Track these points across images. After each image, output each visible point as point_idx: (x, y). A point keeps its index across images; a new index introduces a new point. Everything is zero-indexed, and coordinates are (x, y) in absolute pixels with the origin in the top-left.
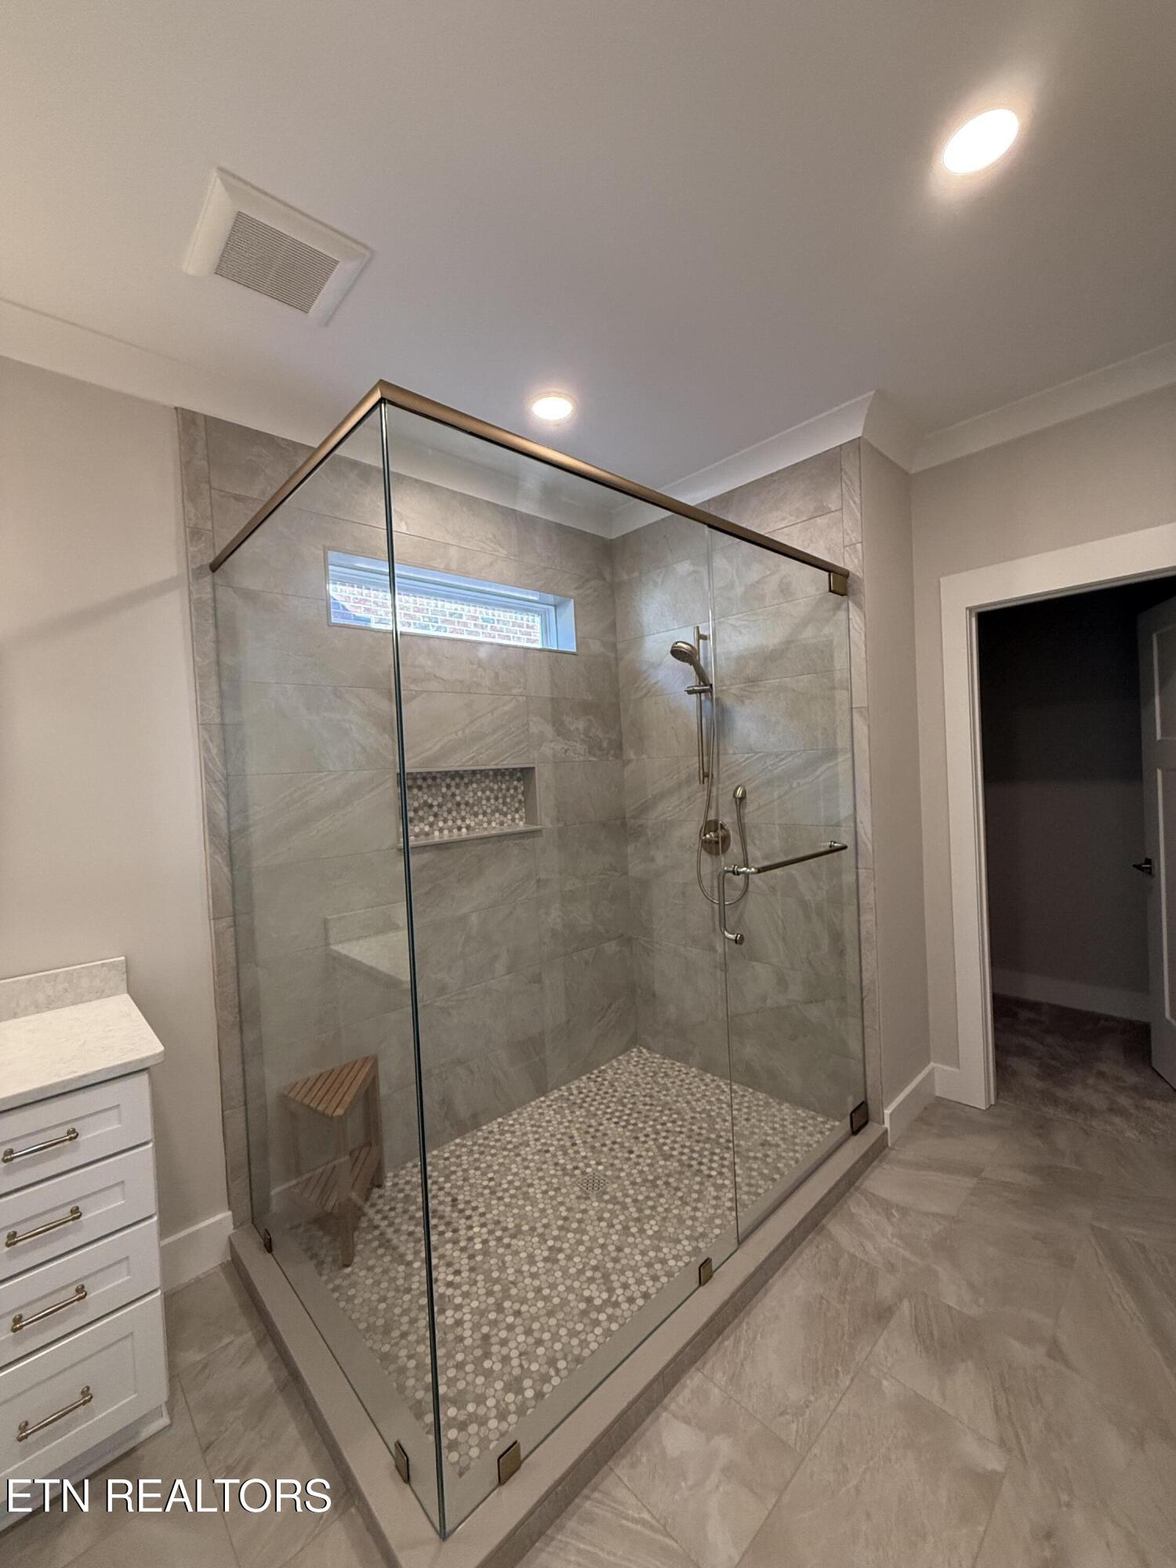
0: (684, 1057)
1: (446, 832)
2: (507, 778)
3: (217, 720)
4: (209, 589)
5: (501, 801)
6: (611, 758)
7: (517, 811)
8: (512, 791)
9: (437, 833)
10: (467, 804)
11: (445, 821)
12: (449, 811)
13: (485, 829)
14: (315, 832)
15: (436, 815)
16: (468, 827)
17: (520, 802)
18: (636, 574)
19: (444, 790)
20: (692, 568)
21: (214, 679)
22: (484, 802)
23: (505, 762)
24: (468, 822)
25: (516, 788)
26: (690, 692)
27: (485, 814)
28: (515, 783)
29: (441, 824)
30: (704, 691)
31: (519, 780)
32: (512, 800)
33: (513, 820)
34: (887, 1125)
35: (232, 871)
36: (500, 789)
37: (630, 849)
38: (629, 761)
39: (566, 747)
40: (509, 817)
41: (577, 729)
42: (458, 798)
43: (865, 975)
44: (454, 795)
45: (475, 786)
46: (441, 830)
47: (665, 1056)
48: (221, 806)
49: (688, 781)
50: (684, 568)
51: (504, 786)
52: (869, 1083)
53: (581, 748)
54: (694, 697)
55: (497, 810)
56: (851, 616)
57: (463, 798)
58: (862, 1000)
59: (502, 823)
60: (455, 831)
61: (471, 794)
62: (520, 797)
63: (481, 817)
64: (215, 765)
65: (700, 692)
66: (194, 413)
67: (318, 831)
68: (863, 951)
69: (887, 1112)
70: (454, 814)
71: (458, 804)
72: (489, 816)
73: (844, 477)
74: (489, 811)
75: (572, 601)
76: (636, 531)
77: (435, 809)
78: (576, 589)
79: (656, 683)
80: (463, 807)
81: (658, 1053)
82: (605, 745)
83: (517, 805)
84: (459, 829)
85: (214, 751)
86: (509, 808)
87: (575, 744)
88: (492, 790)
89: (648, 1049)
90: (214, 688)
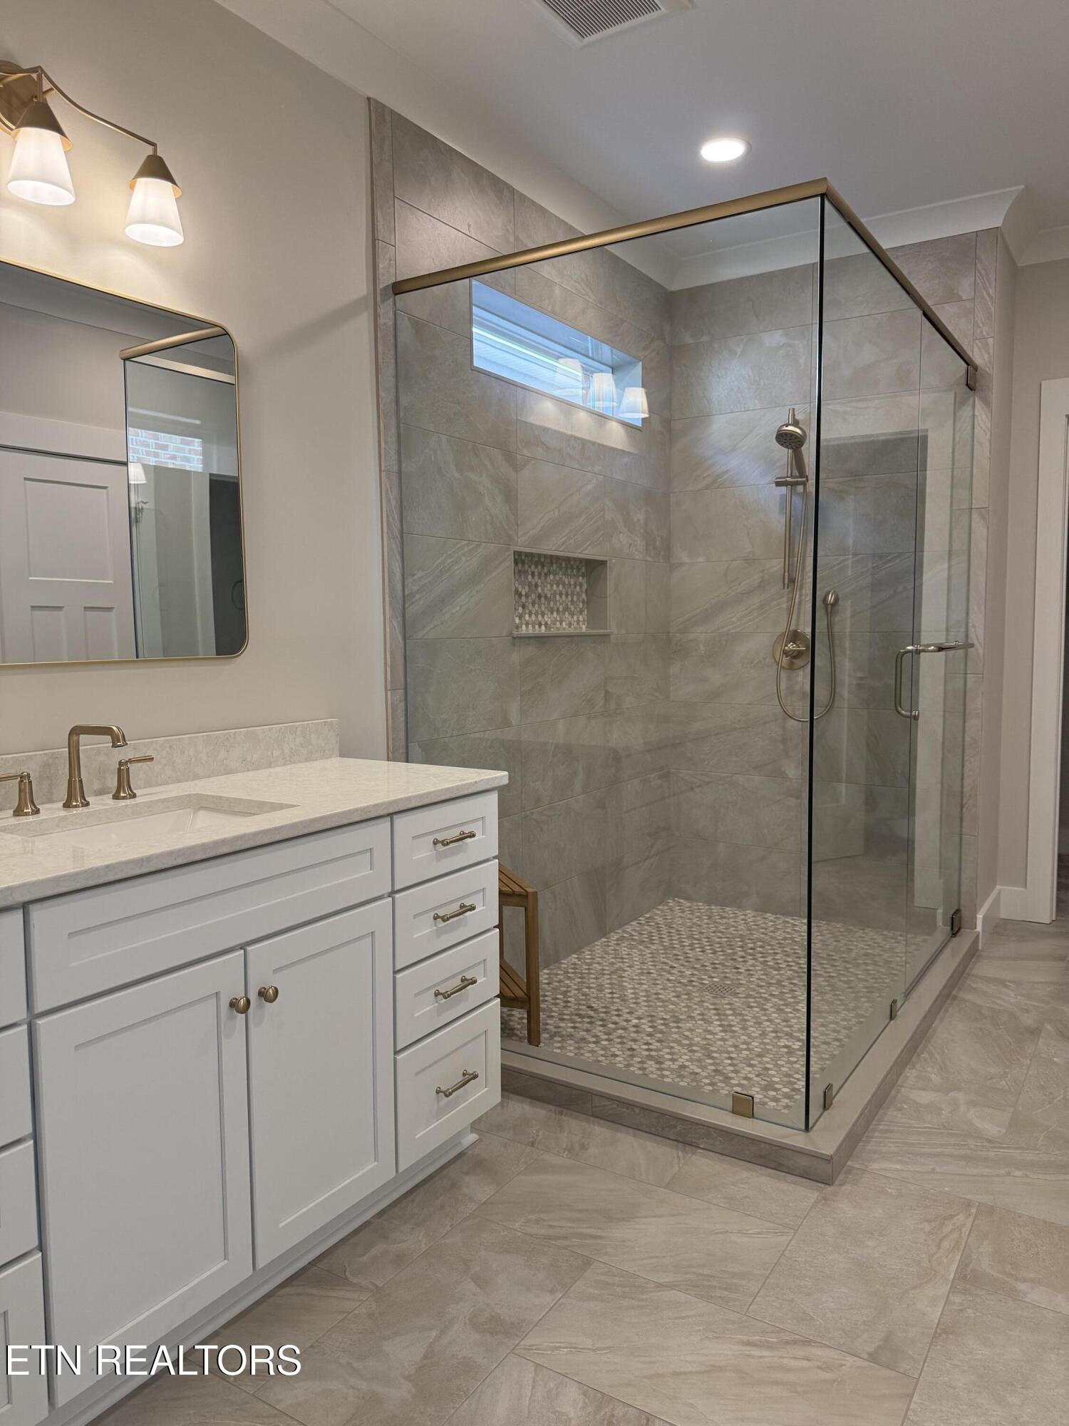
0: (736, 901)
1: (530, 626)
2: (575, 571)
3: (395, 468)
4: (391, 315)
5: (570, 597)
6: (661, 561)
7: (581, 612)
8: (578, 588)
9: (524, 627)
10: (546, 597)
11: (530, 615)
12: (533, 604)
13: (558, 629)
14: (458, 608)
15: (524, 607)
16: (546, 624)
17: (583, 602)
18: (705, 339)
19: (530, 577)
20: (784, 340)
21: (393, 421)
22: (558, 597)
23: (586, 552)
24: (546, 618)
25: (581, 585)
26: (778, 484)
27: (558, 611)
28: (581, 579)
29: (527, 617)
30: (797, 483)
31: (583, 576)
32: (578, 599)
33: (578, 621)
34: (979, 928)
35: (405, 639)
36: (570, 584)
37: (675, 669)
38: (681, 564)
39: (630, 542)
40: (575, 618)
41: (639, 520)
42: (540, 589)
43: (967, 782)
44: (536, 586)
45: (551, 577)
46: (527, 624)
47: (709, 903)
48: (397, 565)
49: (762, 586)
50: (774, 338)
51: (572, 582)
52: (964, 889)
53: (640, 543)
54: (783, 490)
55: (566, 609)
56: (976, 413)
57: (543, 590)
58: (962, 807)
59: (570, 625)
60: (537, 627)
61: (549, 586)
62: (584, 596)
63: (555, 614)
64: (393, 518)
65: (793, 484)
66: (384, 105)
67: (461, 607)
68: (966, 758)
69: (980, 916)
70: (536, 606)
71: (540, 597)
72: (561, 614)
73: (979, 266)
74: (561, 609)
75: (641, 363)
76: (712, 285)
77: (523, 599)
78: (645, 349)
79: (726, 472)
80: (543, 600)
81: (700, 902)
82: (658, 543)
83: (581, 605)
84: (540, 625)
85: (393, 503)
86: (575, 608)
87: (636, 539)
88: (564, 585)
89: (686, 899)
90: (394, 430)
